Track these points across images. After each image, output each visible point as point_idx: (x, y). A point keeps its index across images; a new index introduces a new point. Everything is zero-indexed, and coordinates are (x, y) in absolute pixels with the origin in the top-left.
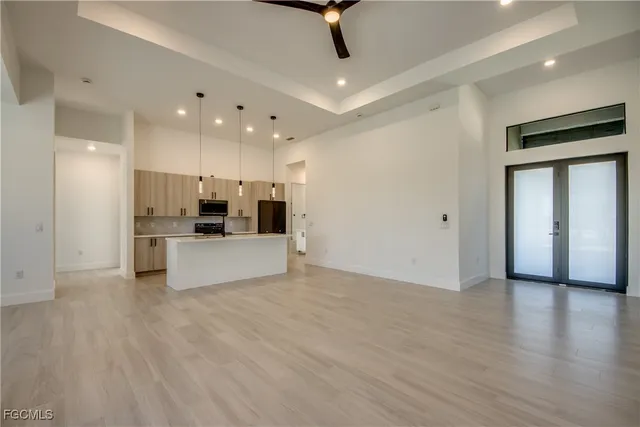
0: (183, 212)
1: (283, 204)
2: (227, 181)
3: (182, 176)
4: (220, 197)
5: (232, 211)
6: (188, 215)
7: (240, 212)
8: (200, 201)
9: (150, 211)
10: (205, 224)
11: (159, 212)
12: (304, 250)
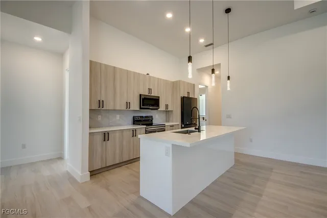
0: (128, 105)
2: (158, 78)
4: (154, 93)
6: (132, 108)
7: (167, 106)
8: (140, 95)
9: (101, 103)
11: (109, 105)
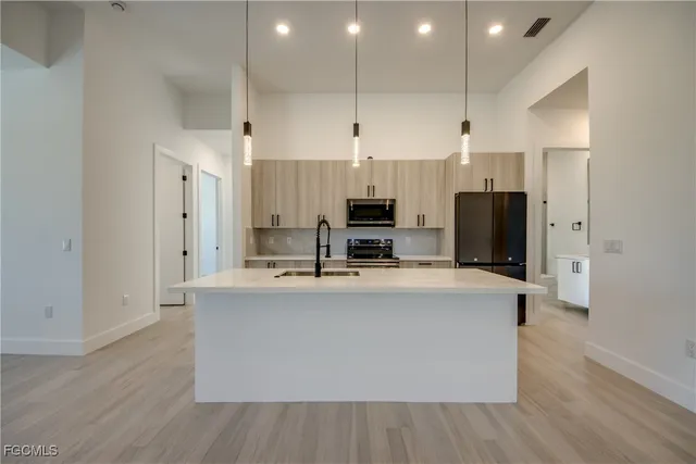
1: (519, 199)
2: (395, 163)
3: (321, 162)
4: (383, 194)
5: (405, 217)
7: (421, 219)
8: (348, 201)
9: (276, 219)
10: (362, 241)
11: (287, 222)
12: (583, 300)
